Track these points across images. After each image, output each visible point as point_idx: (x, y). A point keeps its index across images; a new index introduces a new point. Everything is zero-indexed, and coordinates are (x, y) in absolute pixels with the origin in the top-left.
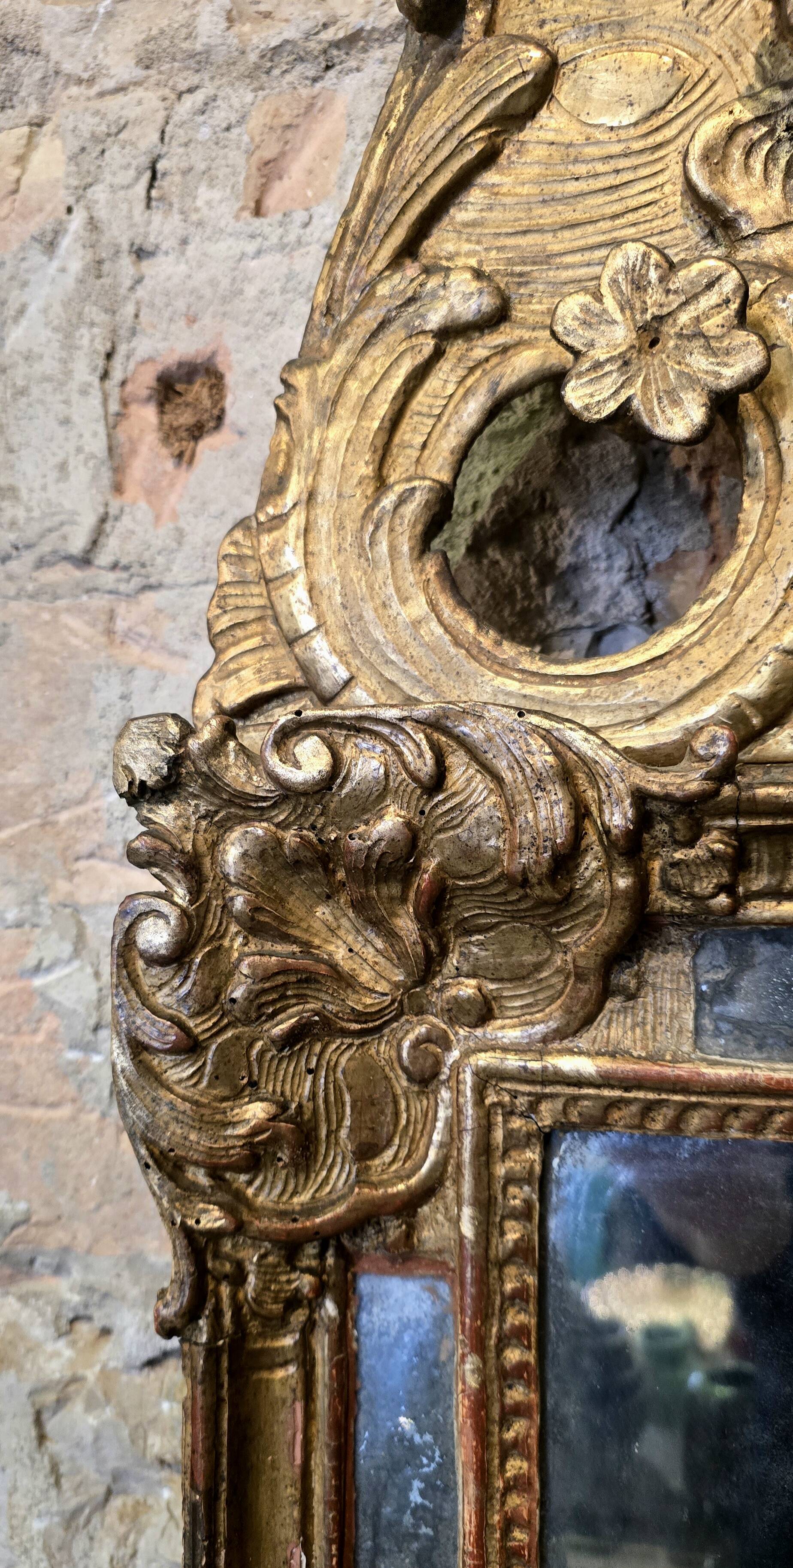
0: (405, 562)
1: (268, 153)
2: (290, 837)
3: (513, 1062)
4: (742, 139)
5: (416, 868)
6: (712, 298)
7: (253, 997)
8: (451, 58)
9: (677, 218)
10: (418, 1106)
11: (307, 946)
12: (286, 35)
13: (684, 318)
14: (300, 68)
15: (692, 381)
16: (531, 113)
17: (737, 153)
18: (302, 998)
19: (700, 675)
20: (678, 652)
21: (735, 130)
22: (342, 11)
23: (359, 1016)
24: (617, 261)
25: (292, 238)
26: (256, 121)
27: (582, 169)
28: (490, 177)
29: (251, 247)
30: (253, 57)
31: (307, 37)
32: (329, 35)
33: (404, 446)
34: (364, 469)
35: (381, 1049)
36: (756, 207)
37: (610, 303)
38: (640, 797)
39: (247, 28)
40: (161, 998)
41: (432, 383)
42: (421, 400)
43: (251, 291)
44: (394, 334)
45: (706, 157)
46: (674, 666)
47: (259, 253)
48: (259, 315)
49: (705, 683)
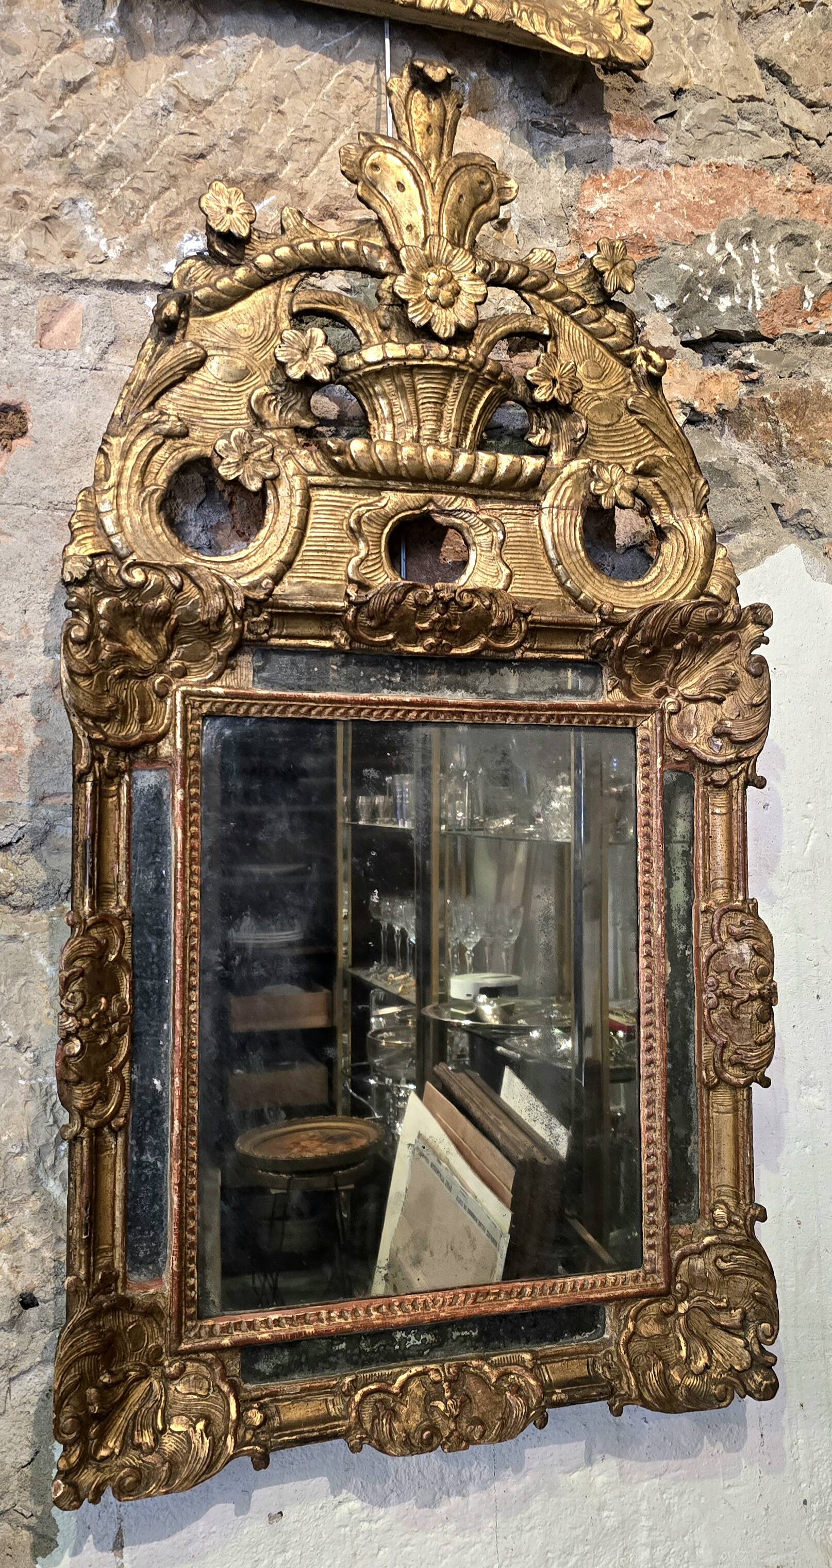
0: (154, 514)
1: (46, 321)
2: (125, 604)
3: (195, 689)
4: (268, 398)
5: (168, 618)
6: (263, 451)
7: (110, 659)
8: (171, 343)
9: (245, 416)
10: (159, 706)
11: (124, 644)
12: (53, 270)
13: (256, 454)
14: (58, 285)
15: (257, 474)
16: (198, 369)
17: (266, 403)
18: (124, 662)
19: (255, 565)
20: (247, 557)
21: (266, 395)
22: (79, 267)
23: (143, 671)
24: (235, 433)
25: (60, 362)
26: (41, 304)
27: (215, 392)
28: (182, 385)
29: (41, 361)
30: (35, 274)
31: (63, 274)
32: (73, 276)
33: (150, 472)
34: (136, 478)
35: (147, 685)
36: (271, 420)
37: (233, 445)
38: (246, 598)
39: (33, 260)
40: (77, 656)
41: (161, 452)
42: (156, 457)
43: (40, 380)
44: (150, 433)
45: (257, 401)
46: (246, 562)
47: (43, 365)
48: (44, 392)
49: (256, 568)
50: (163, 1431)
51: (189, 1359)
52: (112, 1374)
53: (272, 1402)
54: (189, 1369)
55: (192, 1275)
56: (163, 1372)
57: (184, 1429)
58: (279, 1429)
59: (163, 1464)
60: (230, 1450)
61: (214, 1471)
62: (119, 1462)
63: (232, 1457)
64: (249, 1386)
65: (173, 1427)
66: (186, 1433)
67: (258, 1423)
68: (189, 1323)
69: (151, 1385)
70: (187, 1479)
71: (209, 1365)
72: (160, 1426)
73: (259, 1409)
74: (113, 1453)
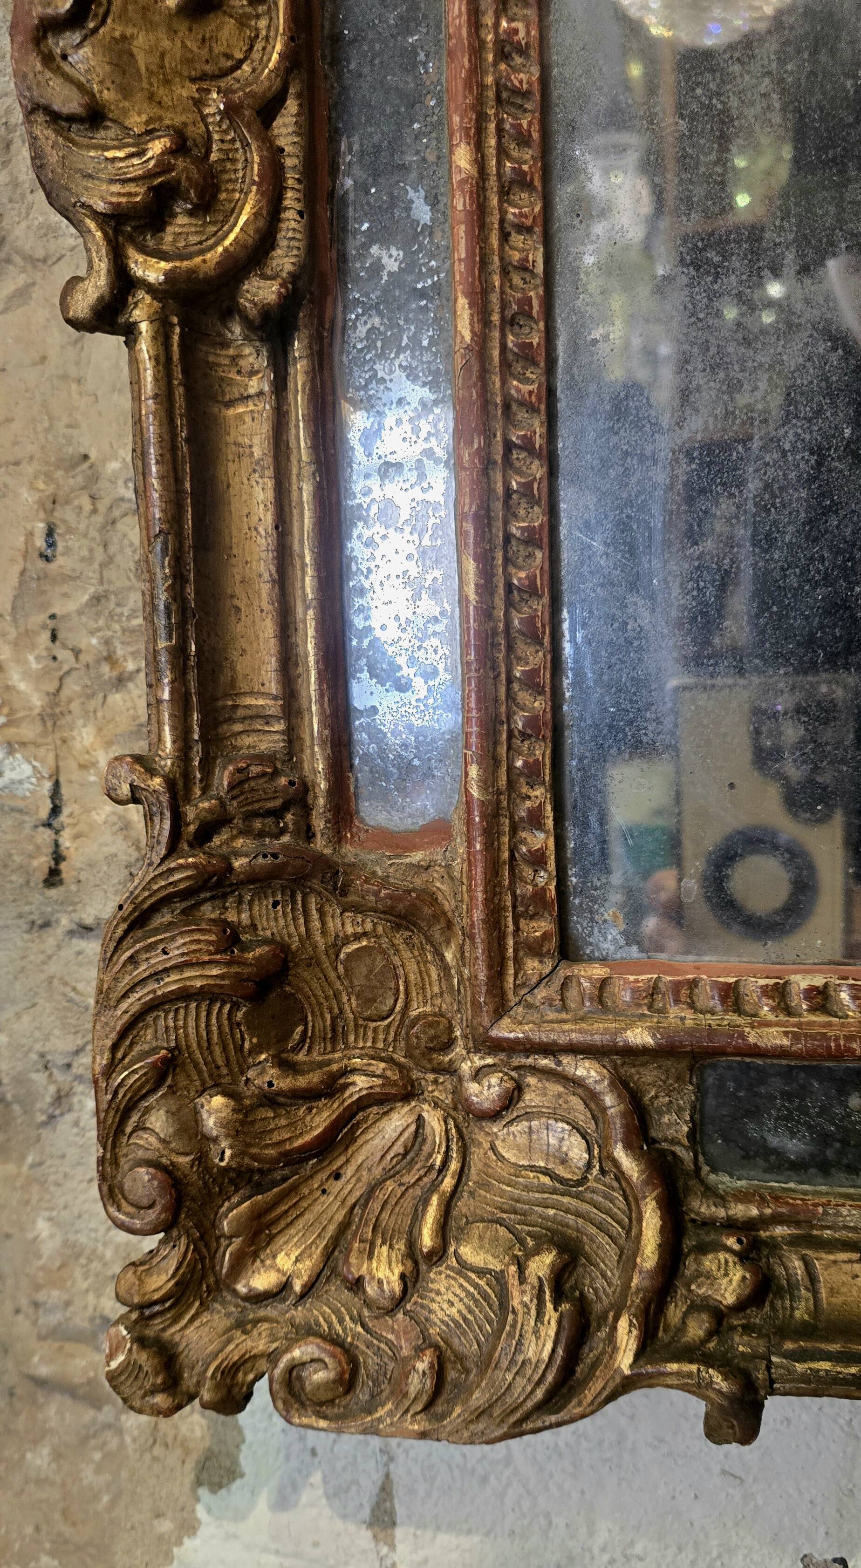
50: (438, 1255)
51: (534, 1070)
52: (287, 1066)
53: (795, 1242)
54: (531, 1098)
55: (535, 820)
56: (457, 1092)
57: (495, 1265)
58: (807, 1331)
59: (419, 1351)
60: (625, 1361)
61: (573, 1409)
62: (299, 1314)
63: (627, 1385)
64: (724, 1181)
65: (467, 1252)
66: (500, 1278)
67: (730, 1299)
68: (532, 965)
69: (420, 1121)
70: (482, 1413)
71: (591, 1097)
72: (427, 1239)
73: (743, 1257)
74: (285, 1287)
